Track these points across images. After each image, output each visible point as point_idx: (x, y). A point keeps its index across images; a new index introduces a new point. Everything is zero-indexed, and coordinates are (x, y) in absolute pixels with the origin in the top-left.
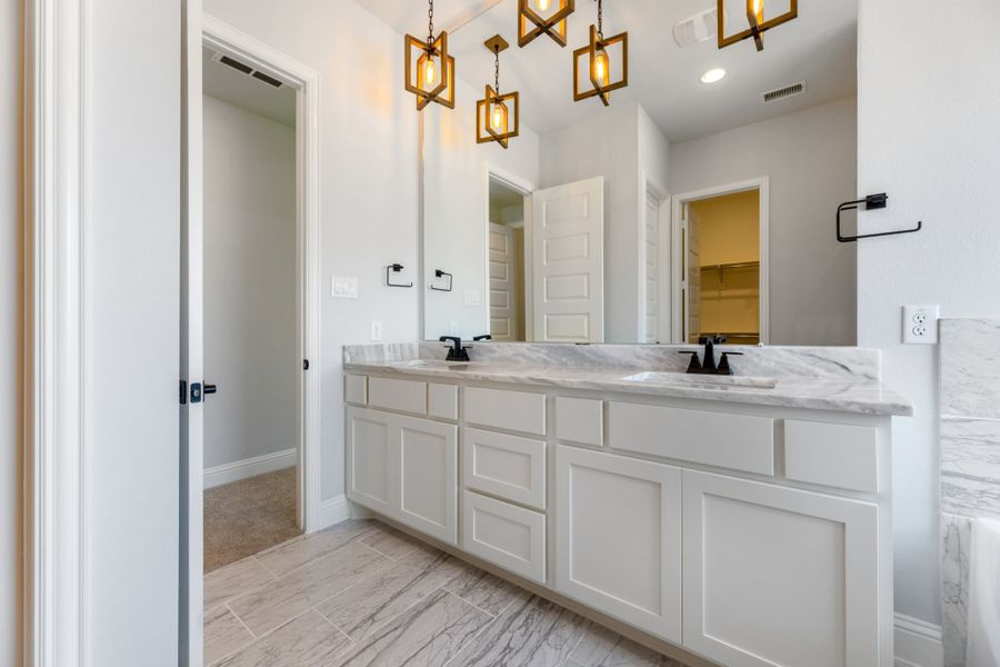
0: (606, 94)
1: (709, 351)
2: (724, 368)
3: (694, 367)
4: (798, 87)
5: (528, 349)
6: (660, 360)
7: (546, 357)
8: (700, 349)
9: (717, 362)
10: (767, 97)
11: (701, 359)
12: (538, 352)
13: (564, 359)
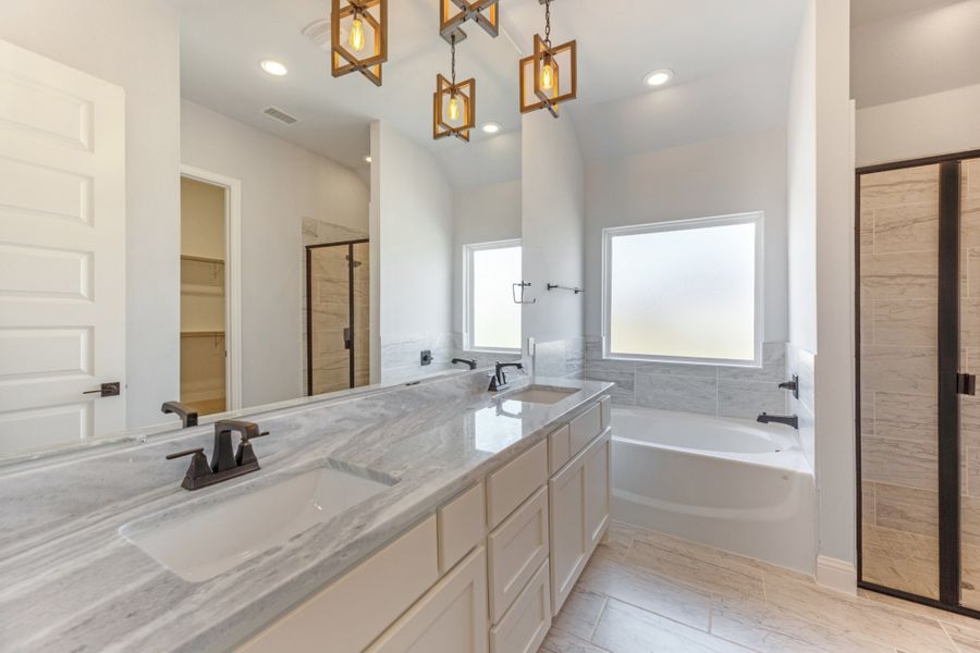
5: (359, 406)
7: (383, 411)
10: (270, 111)
12: (375, 405)
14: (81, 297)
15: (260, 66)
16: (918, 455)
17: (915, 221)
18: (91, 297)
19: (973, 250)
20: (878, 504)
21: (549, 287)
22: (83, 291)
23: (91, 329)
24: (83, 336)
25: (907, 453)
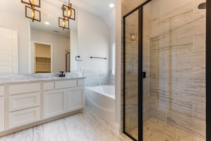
0: (34, 20)
1: (62, 74)
2: (64, 76)
3: (60, 76)
4: (59, 32)
6: (53, 76)
8: (61, 73)
9: (63, 75)
10: (54, 31)
11: (61, 75)
13: (29, 77)
14: (10, 62)
15: (44, 23)
16: (178, 103)
17: (177, 28)
18: (12, 62)
19: (195, 34)
20: (167, 117)
21: (91, 57)
22: (11, 61)
23: (12, 67)
24: (11, 68)
25: (175, 102)
